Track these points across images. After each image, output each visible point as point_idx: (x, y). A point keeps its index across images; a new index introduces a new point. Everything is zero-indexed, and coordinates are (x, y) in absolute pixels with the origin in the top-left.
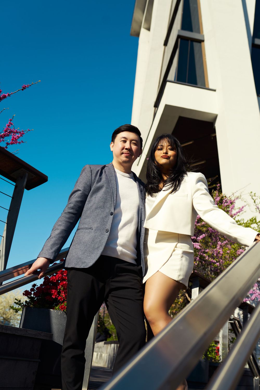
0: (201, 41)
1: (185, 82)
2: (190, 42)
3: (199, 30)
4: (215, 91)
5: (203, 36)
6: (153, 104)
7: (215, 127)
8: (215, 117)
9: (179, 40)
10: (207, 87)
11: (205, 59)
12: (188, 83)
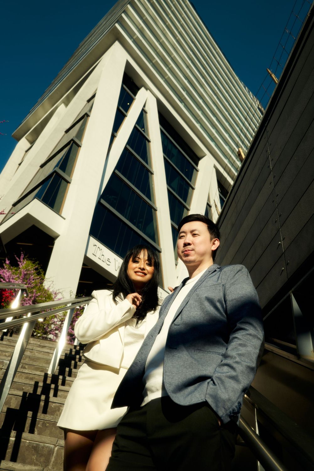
0: (68, 182)
1: (47, 204)
2: (61, 178)
3: (70, 174)
4: (65, 219)
5: (71, 180)
6: (12, 203)
7: (55, 242)
8: (57, 236)
9: (55, 174)
10: (60, 214)
11: (67, 195)
12: (49, 205)
